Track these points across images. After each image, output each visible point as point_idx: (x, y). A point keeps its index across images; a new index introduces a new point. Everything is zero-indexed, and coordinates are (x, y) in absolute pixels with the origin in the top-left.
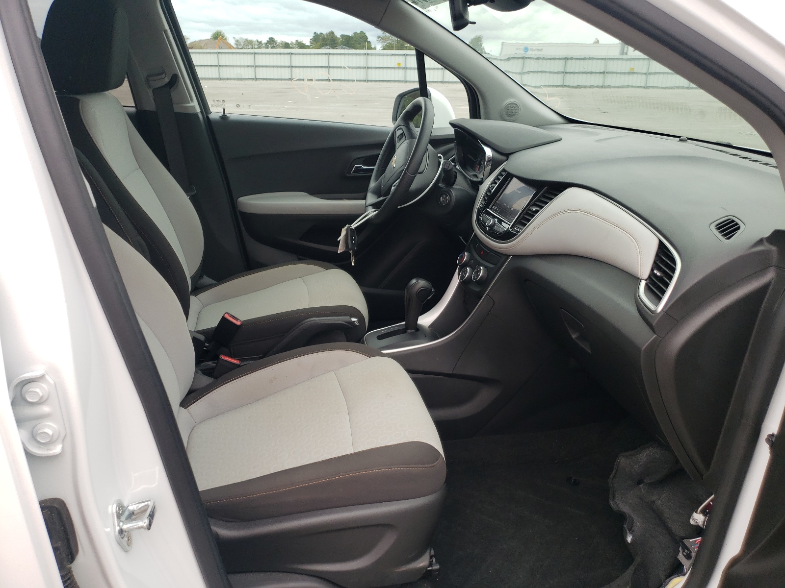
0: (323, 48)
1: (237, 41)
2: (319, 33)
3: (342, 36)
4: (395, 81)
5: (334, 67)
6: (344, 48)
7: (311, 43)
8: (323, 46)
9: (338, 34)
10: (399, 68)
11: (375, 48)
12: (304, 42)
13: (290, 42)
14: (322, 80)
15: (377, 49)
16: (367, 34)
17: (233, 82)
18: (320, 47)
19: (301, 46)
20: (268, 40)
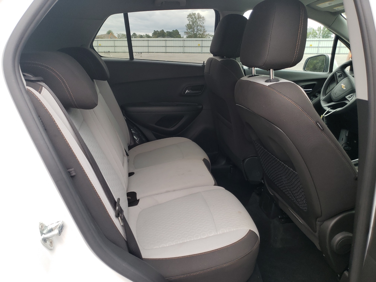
0: (159, 37)
1: (118, 35)
2: (156, 31)
3: (167, 32)
4: (197, 53)
5: (168, 46)
6: (169, 38)
7: (152, 35)
8: (158, 37)
9: (165, 31)
10: (199, 47)
11: (183, 37)
12: (150, 35)
13: (143, 35)
14: (163, 52)
15: (184, 38)
16: (179, 31)
17: (121, 53)
18: (157, 37)
19: (148, 36)
20: (133, 34)
